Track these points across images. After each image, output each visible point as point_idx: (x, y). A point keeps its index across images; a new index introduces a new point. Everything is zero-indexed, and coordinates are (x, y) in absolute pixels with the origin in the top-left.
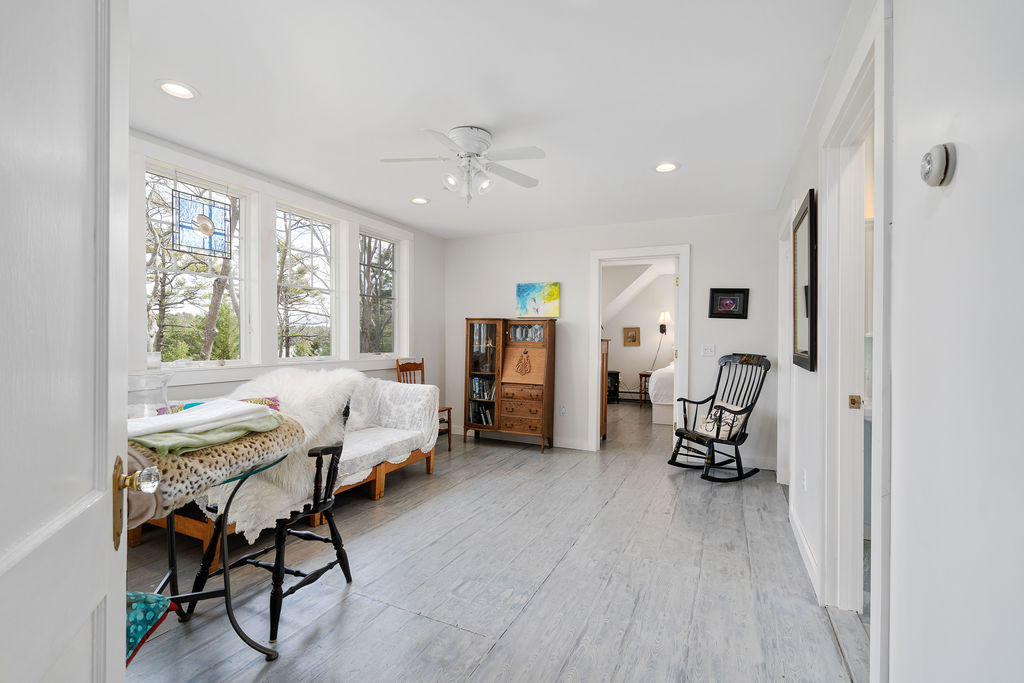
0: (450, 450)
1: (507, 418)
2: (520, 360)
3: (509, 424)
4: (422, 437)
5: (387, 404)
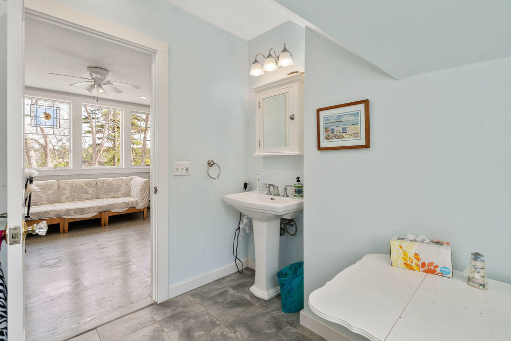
4: (136, 202)
5: (133, 187)
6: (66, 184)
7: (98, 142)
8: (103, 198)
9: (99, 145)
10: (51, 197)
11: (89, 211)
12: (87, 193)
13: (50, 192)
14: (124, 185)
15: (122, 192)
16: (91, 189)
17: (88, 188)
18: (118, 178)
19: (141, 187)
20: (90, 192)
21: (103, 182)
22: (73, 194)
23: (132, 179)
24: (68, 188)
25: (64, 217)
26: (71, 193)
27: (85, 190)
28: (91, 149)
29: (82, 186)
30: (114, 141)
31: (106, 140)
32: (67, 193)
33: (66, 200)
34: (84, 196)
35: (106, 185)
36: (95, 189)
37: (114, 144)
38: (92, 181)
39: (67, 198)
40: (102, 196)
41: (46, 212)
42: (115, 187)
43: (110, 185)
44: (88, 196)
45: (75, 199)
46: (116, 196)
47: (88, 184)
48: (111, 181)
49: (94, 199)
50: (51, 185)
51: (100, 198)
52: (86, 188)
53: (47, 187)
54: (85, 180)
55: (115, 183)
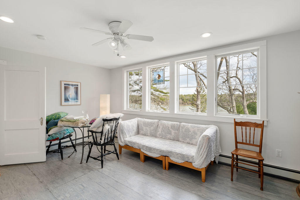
4: (193, 157)
6: (162, 124)
8: (181, 141)
10: (152, 132)
12: (170, 134)
13: (152, 128)
14: (199, 133)
16: (174, 131)
18: (196, 125)
20: (173, 134)
21: (183, 127)
24: (161, 127)
25: (142, 150)
26: (162, 132)
27: (170, 131)
29: (169, 127)
34: (169, 136)
35: (184, 130)
36: (177, 131)
38: (177, 124)
39: (160, 135)
40: (180, 139)
41: (134, 143)
42: (191, 134)
43: (188, 130)
44: (171, 136)
45: (163, 137)
46: (191, 143)
47: (173, 127)
48: (189, 127)
49: (175, 140)
50: (154, 123)
51: (179, 141)
52: (171, 129)
53: (151, 124)
54: (173, 122)
55: (192, 130)
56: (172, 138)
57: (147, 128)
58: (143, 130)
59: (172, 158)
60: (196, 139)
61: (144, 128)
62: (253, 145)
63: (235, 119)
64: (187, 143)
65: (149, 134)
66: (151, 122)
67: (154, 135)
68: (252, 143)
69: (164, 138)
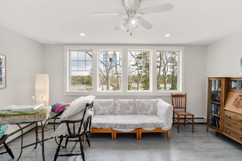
0: (193, 132)
1: (227, 128)
2: (236, 100)
3: (228, 132)
4: (162, 124)
5: (158, 108)
6: (119, 102)
7: (140, 73)
8: (139, 114)
9: (140, 74)
10: (111, 110)
11: (128, 127)
12: (129, 109)
13: (110, 107)
14: (152, 106)
15: (151, 111)
16: (132, 107)
17: (130, 106)
18: (148, 100)
19: (165, 111)
20: (131, 109)
21: (139, 103)
22: (122, 109)
23: (157, 101)
24: (119, 105)
25: (114, 129)
26: (120, 109)
27: (128, 107)
28: (138, 76)
29: (127, 104)
30: (146, 73)
31: (143, 72)
32: (119, 108)
33: (118, 113)
34: (128, 111)
35: (140, 105)
36: (134, 106)
37: (146, 74)
38: (133, 101)
39: (119, 112)
40: (138, 112)
41: (104, 124)
42: (146, 107)
43: (143, 105)
44: (130, 111)
45: (122, 113)
46: (146, 113)
47: (130, 103)
48: (143, 102)
49: (133, 114)
50: (111, 102)
51: (137, 114)
52: (129, 106)
53: (108, 104)
54: (128, 100)
55: (146, 104)
56: (131, 113)
57: (105, 107)
58: (100, 110)
59: (145, 129)
60: (150, 110)
61: (102, 108)
62: (182, 108)
63: (172, 93)
64: (144, 114)
65: (108, 113)
66: (108, 102)
67: (113, 113)
68: (181, 107)
69: (124, 114)
